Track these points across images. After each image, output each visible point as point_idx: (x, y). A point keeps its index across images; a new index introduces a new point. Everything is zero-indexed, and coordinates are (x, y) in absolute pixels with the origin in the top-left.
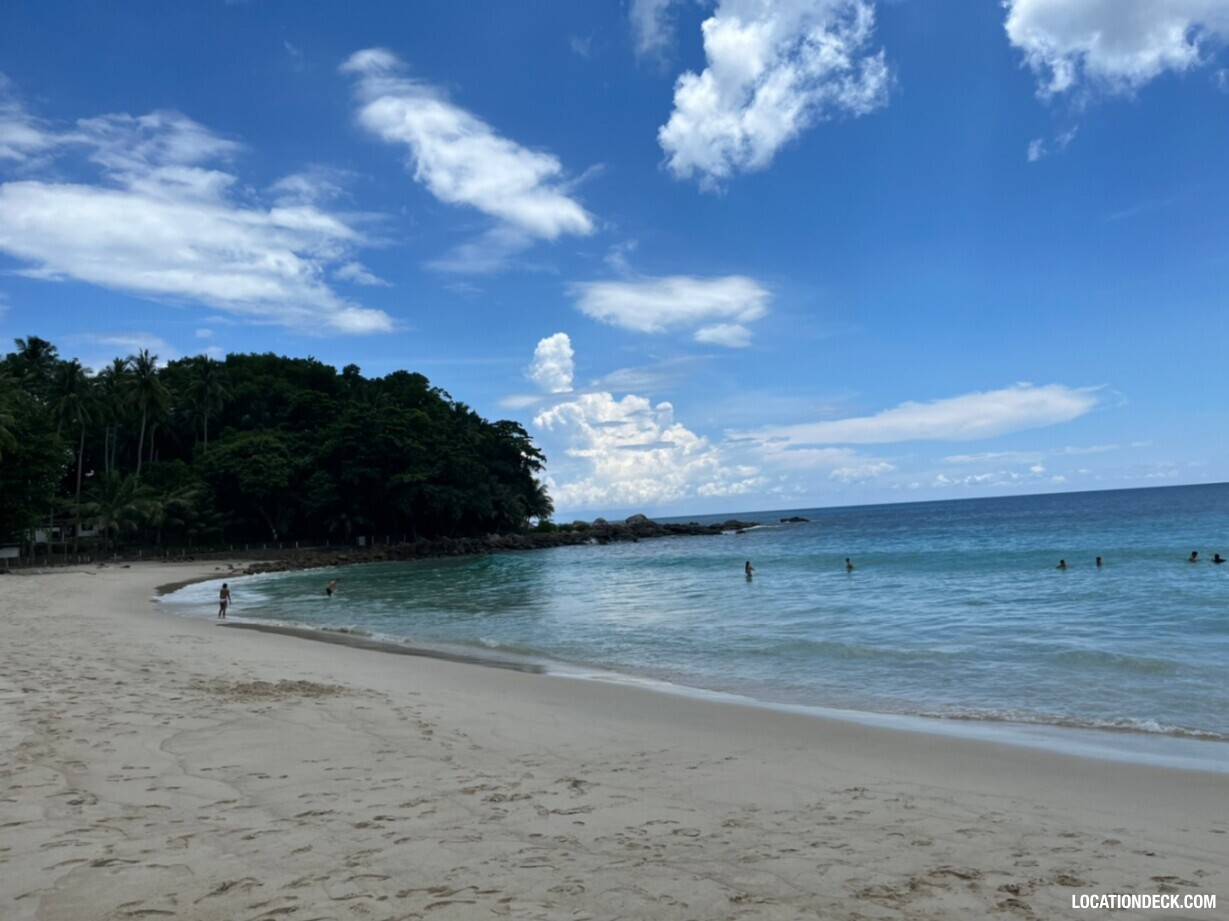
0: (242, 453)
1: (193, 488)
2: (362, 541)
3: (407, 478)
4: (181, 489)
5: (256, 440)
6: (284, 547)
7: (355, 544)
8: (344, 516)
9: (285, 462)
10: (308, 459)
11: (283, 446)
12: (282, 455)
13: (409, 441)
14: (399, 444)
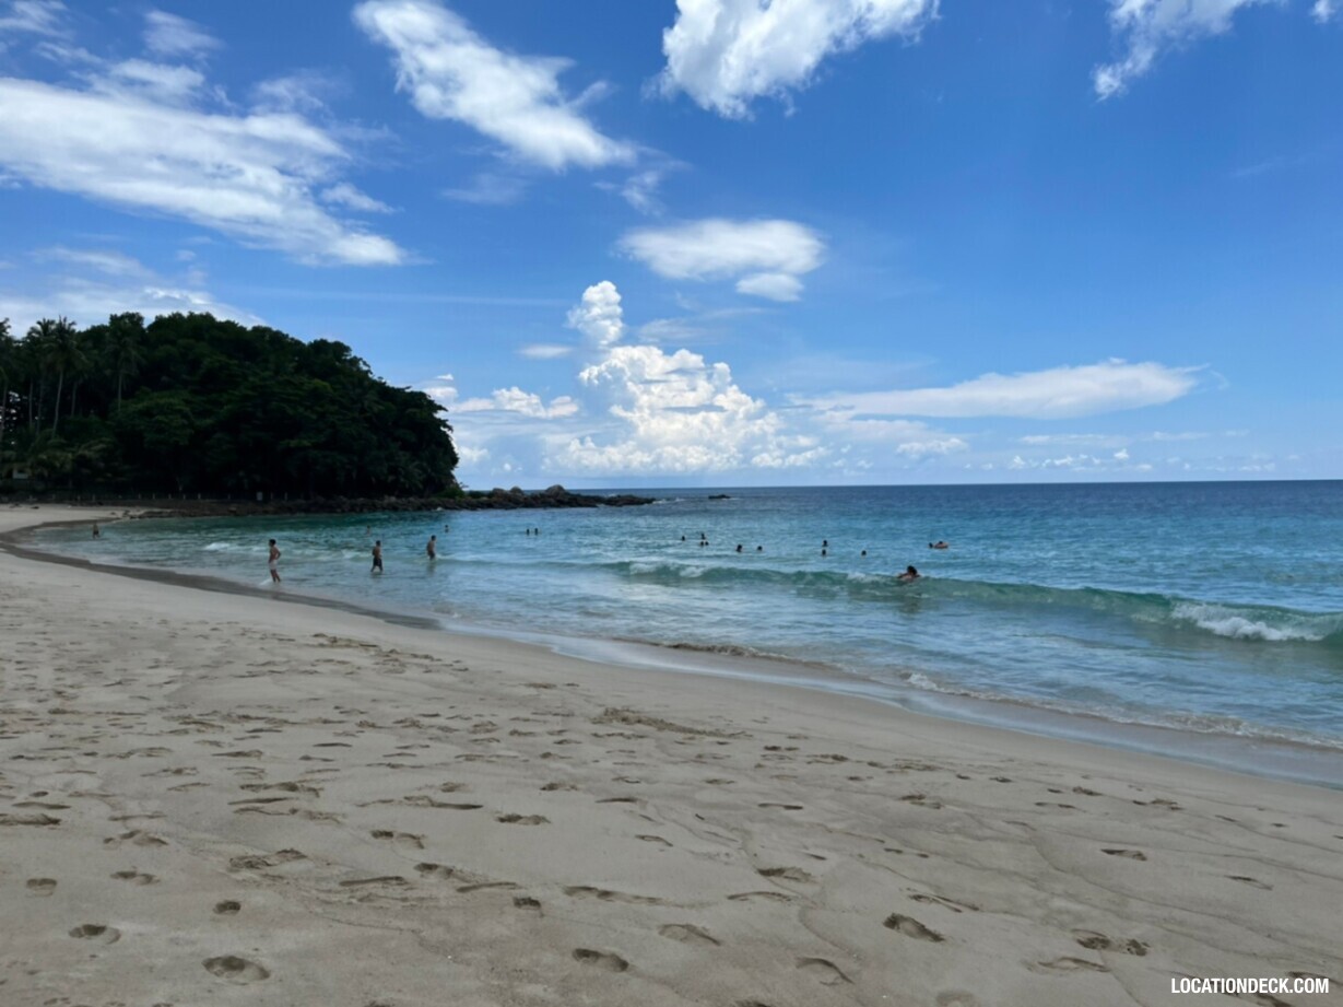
0: (147, 413)
1: (102, 442)
2: (260, 496)
3: (293, 443)
4: (92, 442)
5: (162, 401)
6: (187, 498)
7: (254, 498)
8: (241, 474)
9: (186, 422)
10: (209, 421)
11: (187, 409)
12: (185, 416)
13: (301, 410)
14: (290, 412)
